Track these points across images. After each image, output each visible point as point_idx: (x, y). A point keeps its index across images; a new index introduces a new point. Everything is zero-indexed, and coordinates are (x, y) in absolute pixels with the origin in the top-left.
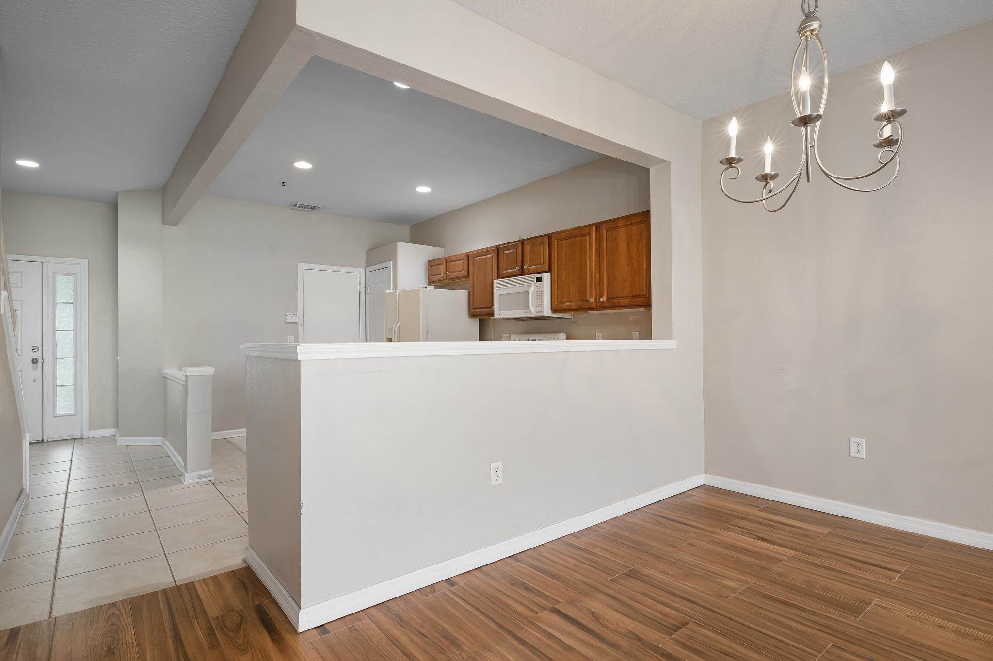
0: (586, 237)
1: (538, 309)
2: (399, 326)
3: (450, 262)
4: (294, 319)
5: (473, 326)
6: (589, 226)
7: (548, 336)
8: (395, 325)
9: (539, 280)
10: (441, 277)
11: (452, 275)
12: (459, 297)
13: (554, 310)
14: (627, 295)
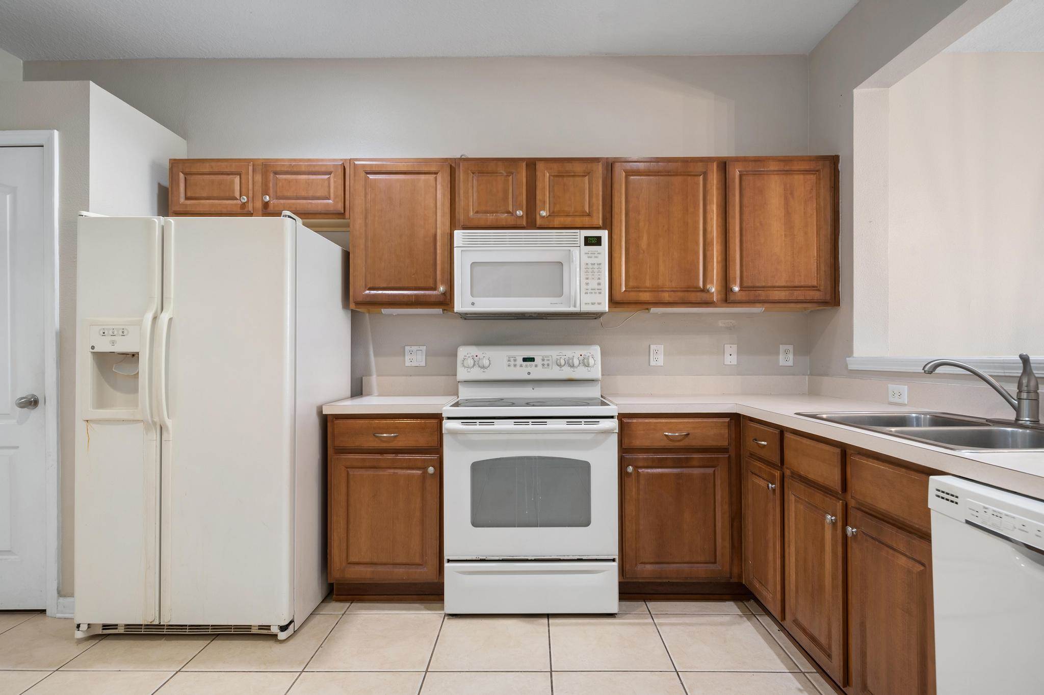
0: (696, 178)
2: (171, 319)
3: (276, 173)
6: (706, 161)
8: (149, 316)
10: (236, 205)
14: (784, 284)
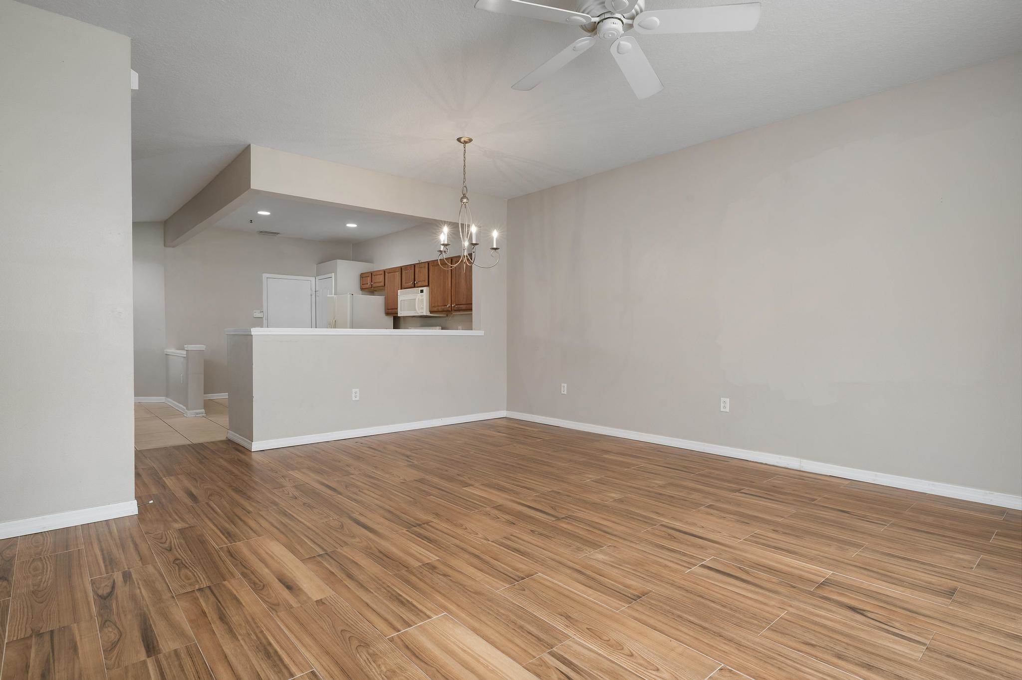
1: (421, 311)
4: (260, 315)
5: (390, 320)
7: (430, 328)
9: (422, 291)
11: (374, 285)
12: (377, 301)
13: (431, 312)
